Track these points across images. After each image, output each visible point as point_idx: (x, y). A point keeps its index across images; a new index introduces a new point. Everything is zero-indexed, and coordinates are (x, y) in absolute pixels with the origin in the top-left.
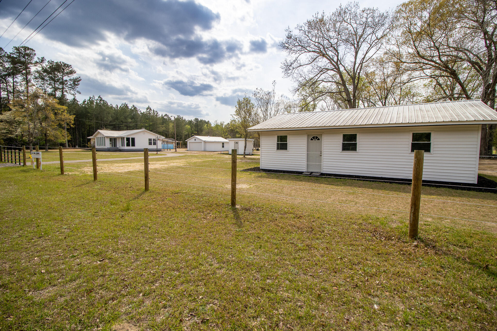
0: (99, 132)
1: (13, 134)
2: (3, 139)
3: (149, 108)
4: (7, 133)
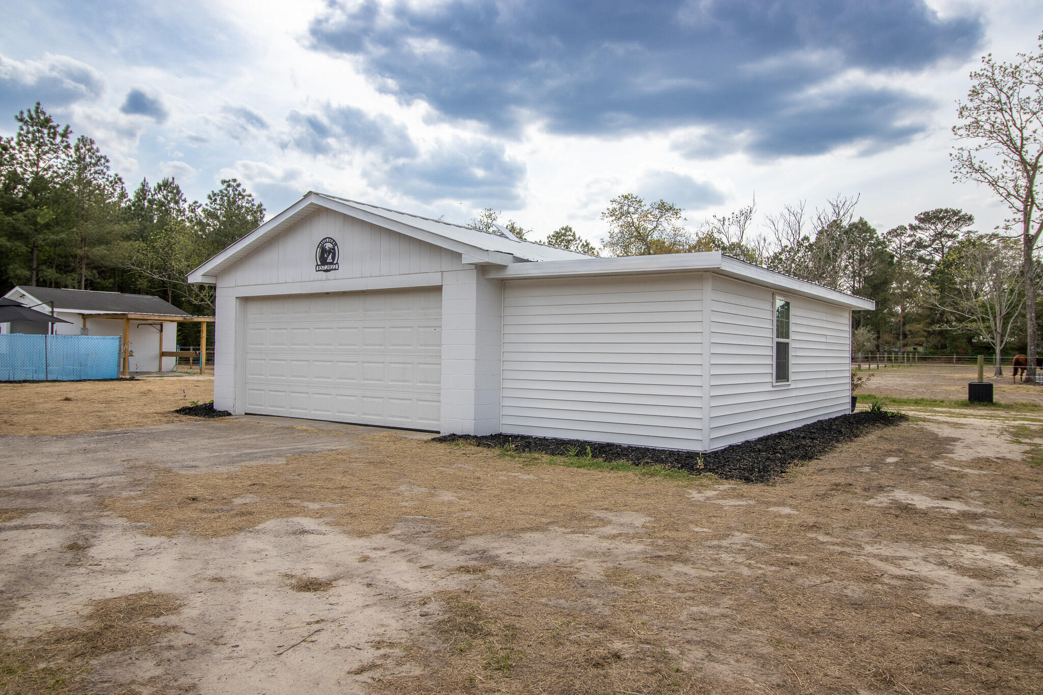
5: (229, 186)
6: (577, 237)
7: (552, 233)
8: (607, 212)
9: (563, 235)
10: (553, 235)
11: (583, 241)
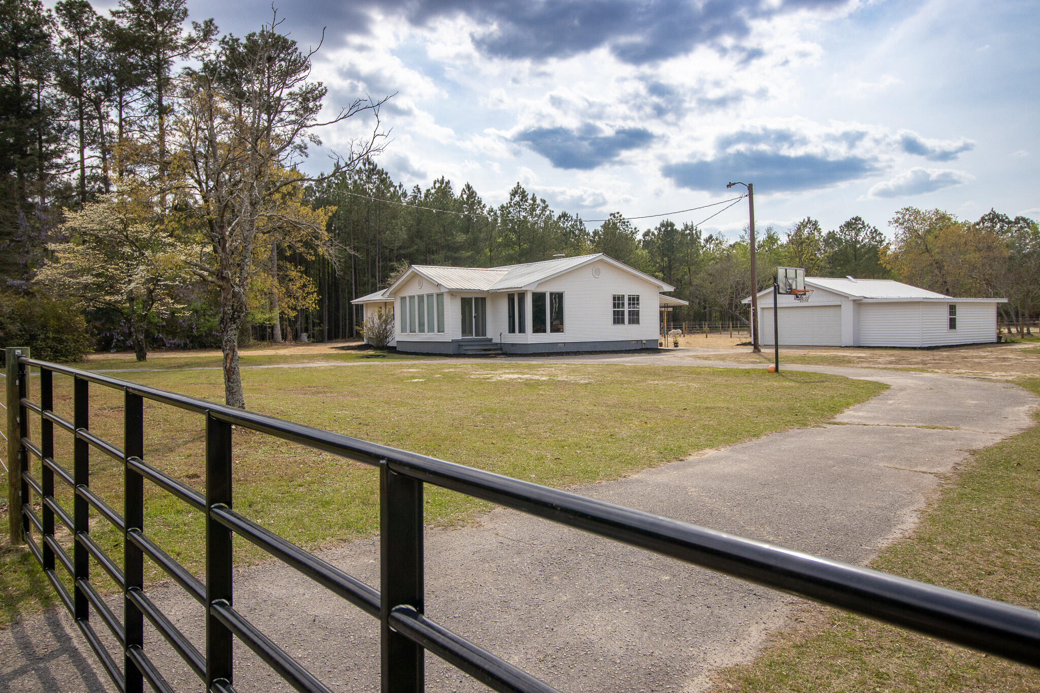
0: (415, 275)
1: (118, 292)
2: (84, 312)
3: (518, 192)
4: (100, 287)
5: (614, 217)
6: (866, 224)
7: (843, 223)
8: (892, 220)
9: (854, 224)
10: (845, 225)
11: (872, 228)
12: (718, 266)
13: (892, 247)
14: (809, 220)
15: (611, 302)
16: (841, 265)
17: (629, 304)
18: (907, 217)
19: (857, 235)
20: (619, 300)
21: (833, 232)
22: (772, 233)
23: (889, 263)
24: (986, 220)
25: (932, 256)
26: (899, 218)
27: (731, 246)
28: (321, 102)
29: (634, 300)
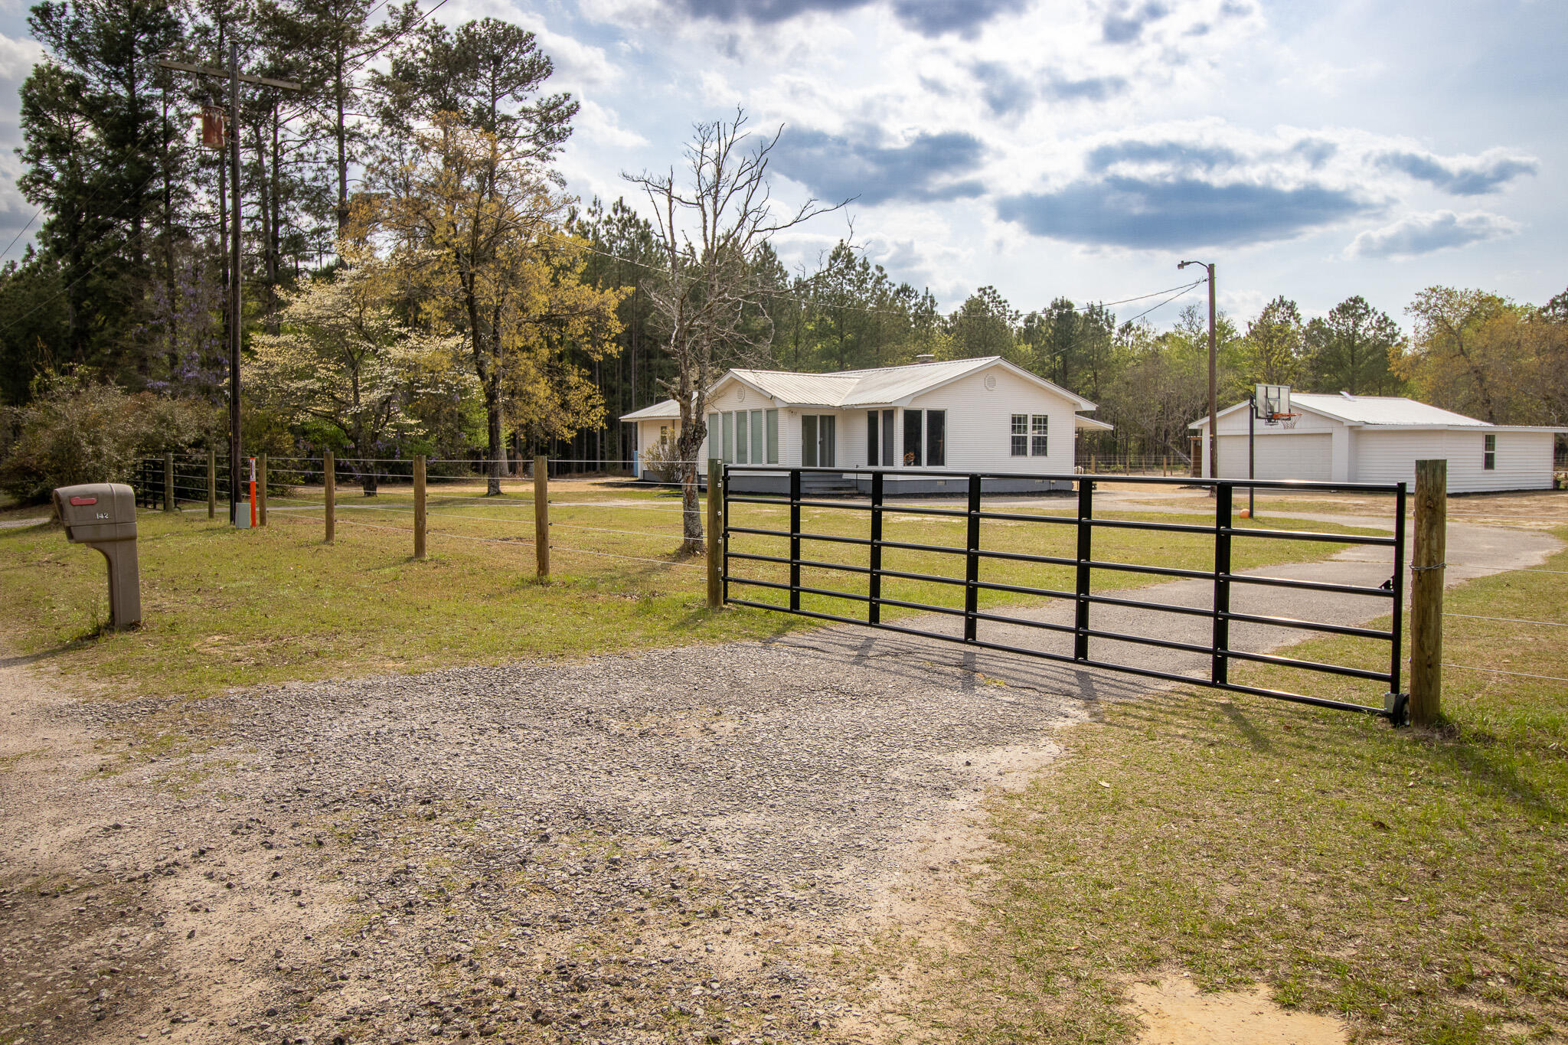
0: (735, 382)
5: (985, 294)
6: (1370, 308)
7: (1335, 307)
8: (1410, 306)
9: (1352, 308)
10: (1337, 309)
11: (1379, 314)
12: (1140, 370)
13: (1411, 346)
14: (1281, 301)
15: (1008, 424)
16: (1330, 372)
17: (1034, 428)
18: (1433, 301)
19: (1356, 325)
20: (1019, 422)
21: (1320, 319)
22: (1225, 321)
23: (1404, 371)
24: (1558, 304)
25: (1469, 361)
26: (1421, 303)
27: (1158, 338)
28: (570, 124)
29: (1040, 422)
